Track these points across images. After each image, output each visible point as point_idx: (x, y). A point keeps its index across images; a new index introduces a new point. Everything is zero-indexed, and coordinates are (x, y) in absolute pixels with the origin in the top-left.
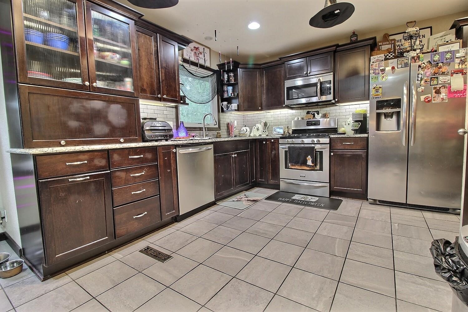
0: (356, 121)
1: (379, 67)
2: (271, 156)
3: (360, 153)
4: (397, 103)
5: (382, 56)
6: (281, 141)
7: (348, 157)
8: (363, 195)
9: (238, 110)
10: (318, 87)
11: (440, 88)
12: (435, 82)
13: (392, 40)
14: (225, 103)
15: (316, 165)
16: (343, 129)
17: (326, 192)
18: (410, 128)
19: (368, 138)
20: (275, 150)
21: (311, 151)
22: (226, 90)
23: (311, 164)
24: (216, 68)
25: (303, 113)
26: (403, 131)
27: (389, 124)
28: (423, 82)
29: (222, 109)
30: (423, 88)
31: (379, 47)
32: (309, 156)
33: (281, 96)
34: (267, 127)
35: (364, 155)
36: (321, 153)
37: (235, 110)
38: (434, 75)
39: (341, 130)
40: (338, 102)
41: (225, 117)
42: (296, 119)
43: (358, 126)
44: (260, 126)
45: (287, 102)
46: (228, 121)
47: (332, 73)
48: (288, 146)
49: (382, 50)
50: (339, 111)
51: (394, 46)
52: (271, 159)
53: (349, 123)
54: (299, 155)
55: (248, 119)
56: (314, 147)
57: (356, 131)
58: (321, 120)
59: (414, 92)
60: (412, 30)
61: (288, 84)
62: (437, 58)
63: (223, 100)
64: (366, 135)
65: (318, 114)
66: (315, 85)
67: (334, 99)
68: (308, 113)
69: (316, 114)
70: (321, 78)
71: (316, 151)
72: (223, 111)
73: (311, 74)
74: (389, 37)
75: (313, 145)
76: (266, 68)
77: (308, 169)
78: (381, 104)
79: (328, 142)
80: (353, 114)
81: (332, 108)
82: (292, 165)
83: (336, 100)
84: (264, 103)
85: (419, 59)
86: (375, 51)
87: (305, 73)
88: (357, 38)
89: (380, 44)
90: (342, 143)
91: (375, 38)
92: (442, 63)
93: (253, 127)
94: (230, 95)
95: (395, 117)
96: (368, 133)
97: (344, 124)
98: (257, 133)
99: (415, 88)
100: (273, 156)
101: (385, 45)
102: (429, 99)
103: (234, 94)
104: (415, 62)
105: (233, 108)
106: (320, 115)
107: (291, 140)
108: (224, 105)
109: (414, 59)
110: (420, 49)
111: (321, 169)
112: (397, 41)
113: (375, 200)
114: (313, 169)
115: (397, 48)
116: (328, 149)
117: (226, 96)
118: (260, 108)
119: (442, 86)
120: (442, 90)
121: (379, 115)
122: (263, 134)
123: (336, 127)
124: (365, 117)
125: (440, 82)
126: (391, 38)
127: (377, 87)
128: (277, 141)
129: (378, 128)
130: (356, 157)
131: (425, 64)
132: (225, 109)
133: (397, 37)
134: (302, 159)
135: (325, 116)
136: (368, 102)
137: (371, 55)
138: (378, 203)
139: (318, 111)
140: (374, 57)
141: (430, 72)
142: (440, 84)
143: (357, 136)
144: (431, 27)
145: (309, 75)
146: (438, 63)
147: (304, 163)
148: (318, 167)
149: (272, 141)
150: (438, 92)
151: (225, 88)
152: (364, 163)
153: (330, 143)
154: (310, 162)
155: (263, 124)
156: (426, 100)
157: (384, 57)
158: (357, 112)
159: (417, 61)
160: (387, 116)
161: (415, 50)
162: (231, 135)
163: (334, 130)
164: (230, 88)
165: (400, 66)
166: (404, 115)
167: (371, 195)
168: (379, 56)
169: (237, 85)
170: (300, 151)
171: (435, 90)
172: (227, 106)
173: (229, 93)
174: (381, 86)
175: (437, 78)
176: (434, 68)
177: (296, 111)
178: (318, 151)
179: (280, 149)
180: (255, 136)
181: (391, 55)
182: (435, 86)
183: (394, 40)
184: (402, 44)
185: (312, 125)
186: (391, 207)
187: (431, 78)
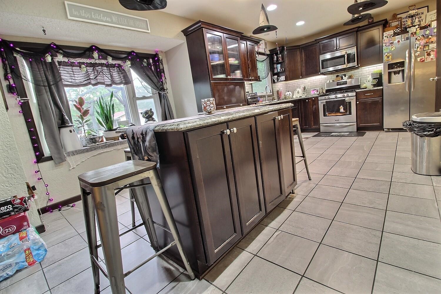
0: (374, 79)
1: (389, 41)
2: (312, 109)
3: (378, 100)
4: (402, 64)
5: (391, 32)
6: (319, 98)
7: (369, 103)
8: (380, 128)
9: (286, 80)
10: (346, 57)
11: (430, 52)
12: (427, 48)
13: (399, 18)
14: (276, 77)
15: (346, 112)
16: (365, 85)
17: (355, 129)
18: (411, 79)
19: (383, 89)
20: (315, 105)
21: (342, 102)
22: (276, 67)
23: (343, 111)
24: (268, 53)
25: (333, 77)
26: (406, 82)
27: (397, 79)
28: (419, 49)
29: (274, 81)
30: (419, 53)
31: (390, 24)
32: (341, 106)
33: (317, 66)
34: (305, 90)
35: (380, 101)
36: (350, 103)
37: (284, 81)
38: (426, 44)
39: (363, 86)
40: (361, 66)
41: (276, 86)
42: (328, 82)
43: (375, 82)
44: (300, 90)
45: (322, 71)
46: (278, 89)
47: (355, 47)
48: (325, 101)
49: (392, 26)
50: (361, 72)
51: (401, 23)
52: (313, 112)
53: (369, 80)
54: (334, 106)
55: (289, 86)
56: (345, 99)
57: (374, 86)
58: (347, 80)
59: (413, 55)
60: (412, 12)
61: (322, 57)
62: (428, 32)
63: (274, 74)
64: (381, 87)
65: (345, 76)
66: (343, 56)
67: (358, 65)
68: (337, 76)
69: (343, 77)
70: (347, 51)
71: (346, 102)
72: (274, 82)
73: (340, 48)
74: (397, 16)
75: (344, 98)
76: (304, 48)
77: (341, 114)
78: (391, 66)
79: (355, 95)
80: (372, 74)
81: (355, 71)
82: (329, 114)
83: (359, 65)
84: (304, 73)
85: (416, 34)
86: (387, 28)
87: (335, 48)
88: (373, 20)
89: (390, 22)
90: (364, 95)
91: (386, 19)
92: (431, 35)
93: (295, 91)
94: (279, 71)
95: (401, 74)
96: (383, 86)
97: (365, 81)
98: (298, 95)
99: (414, 53)
100: (314, 109)
101: (394, 22)
102: (423, 60)
103: (282, 69)
104: (413, 36)
105: (282, 80)
106: (347, 77)
107: (327, 96)
108: (275, 78)
109: (413, 35)
110: (418, 25)
111: (350, 114)
112: (403, 18)
113: (389, 129)
114: (344, 114)
115: (403, 24)
116: (355, 100)
117: (276, 71)
118: (301, 77)
119: (432, 50)
120: (432, 53)
121: (390, 74)
122: (303, 96)
123: (360, 84)
124: (381, 75)
125: (430, 48)
126: (399, 16)
127: (388, 55)
128: (316, 99)
129: (390, 82)
130: (375, 103)
131: (420, 37)
132: (276, 81)
133: (403, 16)
134: (336, 108)
135: (350, 77)
136: (383, 64)
137: (384, 31)
138: (391, 131)
139: (345, 74)
140: (386, 32)
141: (423, 42)
142: (430, 49)
143: (375, 89)
144: (428, 6)
145: (338, 50)
146: (428, 36)
147: (338, 111)
148: (348, 113)
149: (313, 99)
150: (429, 54)
151: (275, 66)
152: (380, 106)
153: (356, 96)
154: (342, 110)
155: (302, 88)
156: (421, 61)
157: (393, 32)
158: (375, 72)
159: (415, 35)
160: (395, 73)
161: (415, 26)
162: (280, 98)
163: (358, 87)
164: (279, 66)
165: (403, 40)
166: (406, 71)
167: (385, 126)
168: (389, 32)
169: (284, 63)
170: (335, 103)
171: (427, 54)
172: (277, 78)
173: (278, 69)
174: (391, 54)
175: (428, 45)
176: (426, 39)
177: (328, 76)
178: (348, 102)
179: (319, 104)
180: (297, 97)
181: (399, 30)
182: (427, 51)
183: (401, 18)
184: (406, 20)
185: (341, 85)
186: (399, 132)
187: (424, 46)
